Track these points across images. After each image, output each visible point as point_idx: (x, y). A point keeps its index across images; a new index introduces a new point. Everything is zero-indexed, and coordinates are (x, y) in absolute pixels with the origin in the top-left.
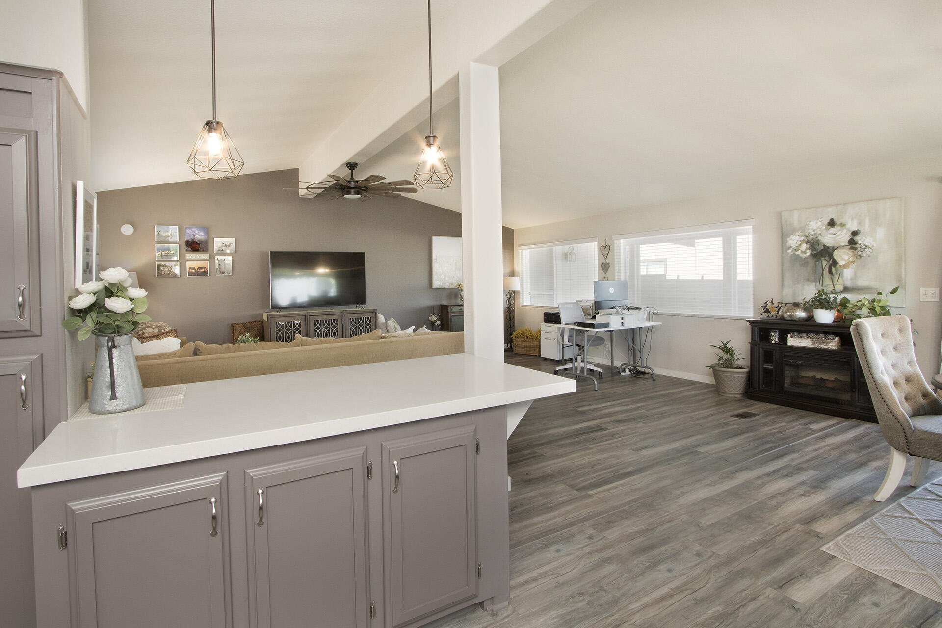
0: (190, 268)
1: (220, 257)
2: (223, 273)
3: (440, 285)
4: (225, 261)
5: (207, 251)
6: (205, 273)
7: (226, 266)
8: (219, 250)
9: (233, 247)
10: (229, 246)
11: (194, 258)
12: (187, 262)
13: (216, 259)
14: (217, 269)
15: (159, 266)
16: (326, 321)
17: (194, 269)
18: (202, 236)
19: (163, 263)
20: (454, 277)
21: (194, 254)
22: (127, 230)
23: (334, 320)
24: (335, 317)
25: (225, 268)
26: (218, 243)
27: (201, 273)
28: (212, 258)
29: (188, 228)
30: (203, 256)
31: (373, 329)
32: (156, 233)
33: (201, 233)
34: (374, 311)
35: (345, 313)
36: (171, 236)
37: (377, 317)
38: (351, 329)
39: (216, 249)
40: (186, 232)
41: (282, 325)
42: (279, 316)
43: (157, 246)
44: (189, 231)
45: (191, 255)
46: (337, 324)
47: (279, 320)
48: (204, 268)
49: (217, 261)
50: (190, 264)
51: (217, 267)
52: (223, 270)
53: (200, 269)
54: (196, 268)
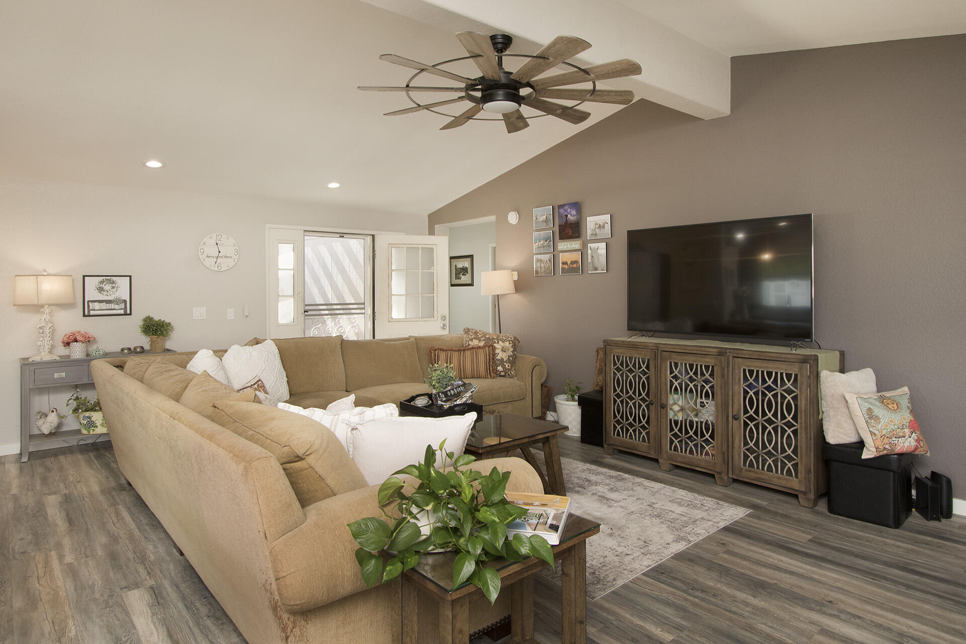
0: (563, 263)
4: (598, 251)
5: (579, 237)
6: (576, 270)
7: (600, 257)
8: (592, 235)
9: (608, 227)
10: (604, 227)
11: (565, 248)
13: (589, 247)
14: (590, 263)
15: (537, 261)
16: (691, 366)
18: (574, 216)
19: (539, 257)
21: (566, 243)
22: (512, 217)
23: (707, 367)
24: (711, 360)
26: (592, 222)
27: (573, 269)
28: (583, 252)
29: (561, 207)
30: (575, 244)
31: (802, 403)
32: (534, 218)
33: (574, 212)
34: (805, 360)
35: (731, 355)
36: (546, 221)
37: (817, 376)
38: (746, 392)
39: (589, 232)
40: (559, 213)
41: (622, 362)
42: (617, 344)
43: (535, 234)
44: (562, 211)
45: (563, 245)
46: (712, 375)
47: (617, 351)
48: (576, 262)
49: (589, 251)
50: (563, 257)
51: (590, 260)
52: (597, 264)
53: (573, 263)
54: (569, 263)
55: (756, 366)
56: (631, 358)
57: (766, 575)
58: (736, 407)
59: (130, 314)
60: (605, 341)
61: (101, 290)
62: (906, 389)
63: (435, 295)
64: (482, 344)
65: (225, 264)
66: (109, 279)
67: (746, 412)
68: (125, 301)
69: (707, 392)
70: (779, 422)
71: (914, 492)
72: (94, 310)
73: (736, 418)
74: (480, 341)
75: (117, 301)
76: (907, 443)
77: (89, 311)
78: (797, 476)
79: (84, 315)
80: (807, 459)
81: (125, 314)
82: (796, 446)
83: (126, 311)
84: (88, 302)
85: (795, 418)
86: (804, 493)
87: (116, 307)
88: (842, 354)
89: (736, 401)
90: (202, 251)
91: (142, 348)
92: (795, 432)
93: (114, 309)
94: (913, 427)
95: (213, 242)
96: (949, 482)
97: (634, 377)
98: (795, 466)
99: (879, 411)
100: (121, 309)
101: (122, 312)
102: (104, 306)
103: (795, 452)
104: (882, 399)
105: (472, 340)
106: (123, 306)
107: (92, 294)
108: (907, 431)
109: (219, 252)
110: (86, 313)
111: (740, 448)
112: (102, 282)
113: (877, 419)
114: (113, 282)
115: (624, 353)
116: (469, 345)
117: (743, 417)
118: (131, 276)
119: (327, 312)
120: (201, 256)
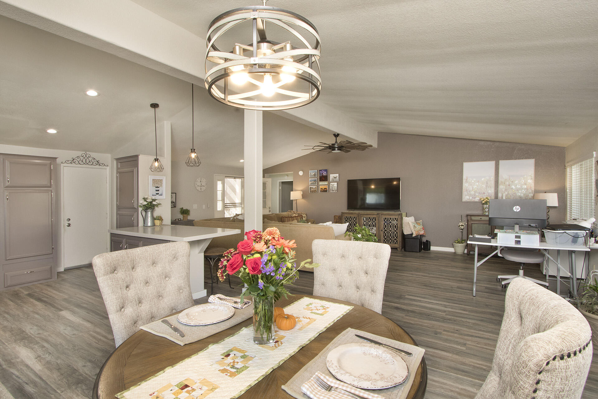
0: (321, 189)
1: (332, 183)
2: (333, 191)
3: (469, 199)
4: (334, 185)
5: (327, 181)
6: (326, 191)
9: (338, 178)
10: (336, 178)
11: (322, 184)
12: (320, 186)
15: (310, 188)
16: (369, 218)
17: (322, 189)
19: (312, 187)
20: (484, 193)
22: (301, 173)
23: (374, 218)
24: (375, 216)
25: (334, 188)
26: (332, 176)
27: (325, 191)
28: (329, 185)
29: (320, 171)
30: (326, 183)
31: (399, 225)
32: (310, 174)
33: (325, 173)
34: (399, 215)
35: (380, 214)
36: (314, 175)
37: (402, 218)
38: (384, 224)
39: (331, 179)
40: (320, 172)
41: (348, 218)
42: (346, 213)
43: (310, 179)
44: (321, 172)
45: (321, 183)
46: (375, 220)
47: (346, 215)
48: (326, 189)
49: (331, 185)
50: (321, 187)
51: (331, 188)
52: (333, 189)
53: (324, 189)
54: (323, 189)
55: (387, 217)
56: (350, 217)
57: (396, 259)
58: (382, 228)
59: (176, 207)
60: (342, 212)
62: (421, 221)
63: (267, 200)
64: (297, 215)
65: (202, 189)
67: (384, 229)
68: (174, 202)
69: (374, 225)
70: (393, 231)
71: (422, 246)
73: (382, 231)
74: (296, 214)
76: (422, 232)
78: (397, 244)
80: (400, 239)
81: (174, 207)
82: (397, 236)
85: (397, 229)
86: (399, 247)
88: (406, 213)
89: (382, 226)
90: (196, 183)
91: (181, 219)
92: (397, 233)
94: (423, 229)
95: (199, 180)
96: (430, 242)
97: (352, 222)
98: (397, 241)
99: (416, 225)
100: (173, 205)
103: (397, 238)
104: (416, 223)
105: (293, 214)
108: (422, 229)
109: (201, 184)
111: (382, 238)
113: (416, 227)
115: (348, 216)
116: (292, 216)
117: (383, 230)
118: (176, 193)
119: (230, 206)
120: (196, 186)
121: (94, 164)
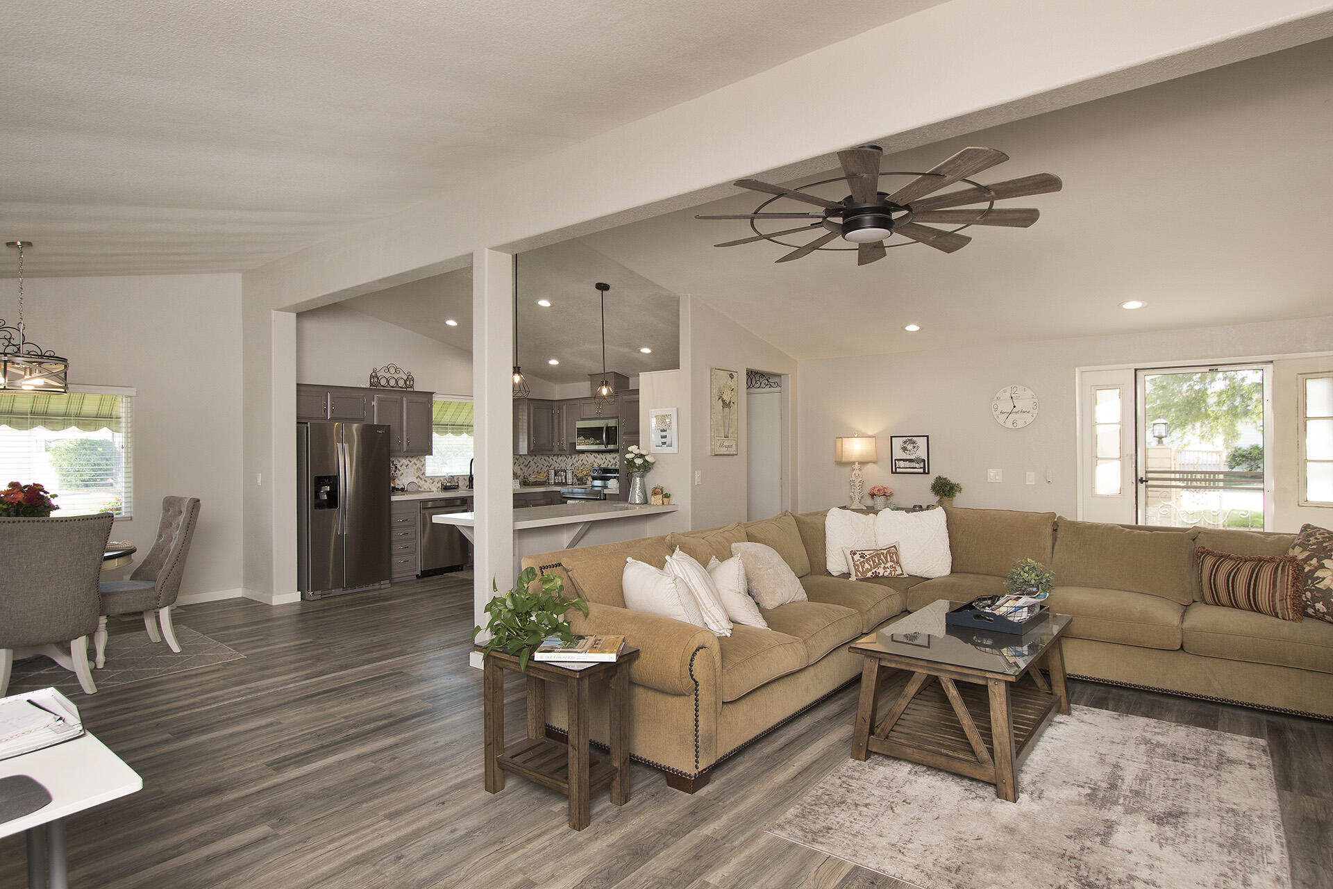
59: (928, 473)
61: (904, 449)
65: (1021, 420)
66: (910, 440)
68: (924, 460)
72: (900, 468)
75: (917, 460)
77: (896, 469)
79: (892, 473)
81: (924, 473)
83: (924, 470)
84: (895, 460)
87: (917, 466)
90: (995, 407)
93: (916, 468)
95: (1008, 396)
100: (921, 468)
101: (922, 470)
102: (907, 464)
106: (922, 465)
107: (898, 454)
109: (1015, 407)
110: (894, 470)
112: (905, 442)
114: (914, 443)
118: (927, 436)
119: (1174, 483)
120: (994, 413)
121: (763, 385)
